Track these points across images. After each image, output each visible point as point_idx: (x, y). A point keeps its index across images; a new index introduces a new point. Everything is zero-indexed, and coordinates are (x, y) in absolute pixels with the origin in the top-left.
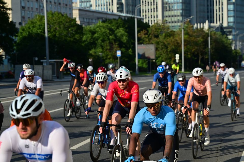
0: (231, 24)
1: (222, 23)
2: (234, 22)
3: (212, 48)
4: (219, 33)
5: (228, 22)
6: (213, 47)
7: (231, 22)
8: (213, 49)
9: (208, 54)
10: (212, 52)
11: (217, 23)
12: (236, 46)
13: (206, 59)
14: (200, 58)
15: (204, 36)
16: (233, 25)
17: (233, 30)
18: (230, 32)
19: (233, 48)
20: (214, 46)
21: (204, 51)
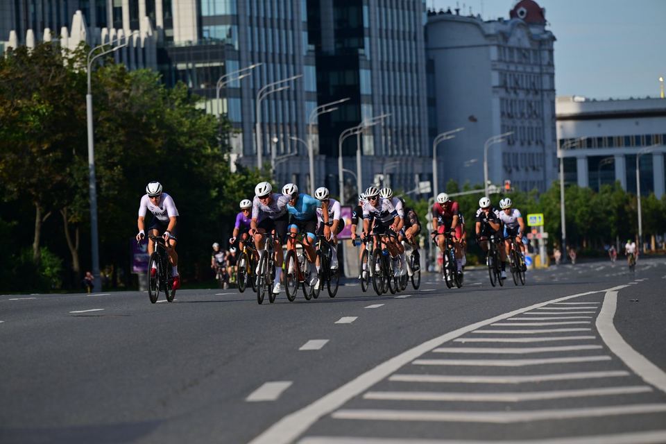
0: (219, 32)
1: (168, 23)
2: (235, 19)
3: (105, 160)
4: (148, 73)
5: (201, 20)
6: (111, 155)
7: (216, 20)
8: (110, 167)
9: (86, 196)
10: (105, 184)
11: (135, 25)
12: (249, 154)
13: (72, 227)
14: (38, 220)
15: (60, 90)
16: (230, 35)
17: (231, 65)
18: (214, 75)
19: (233, 168)
20: (118, 149)
21: (59, 178)
